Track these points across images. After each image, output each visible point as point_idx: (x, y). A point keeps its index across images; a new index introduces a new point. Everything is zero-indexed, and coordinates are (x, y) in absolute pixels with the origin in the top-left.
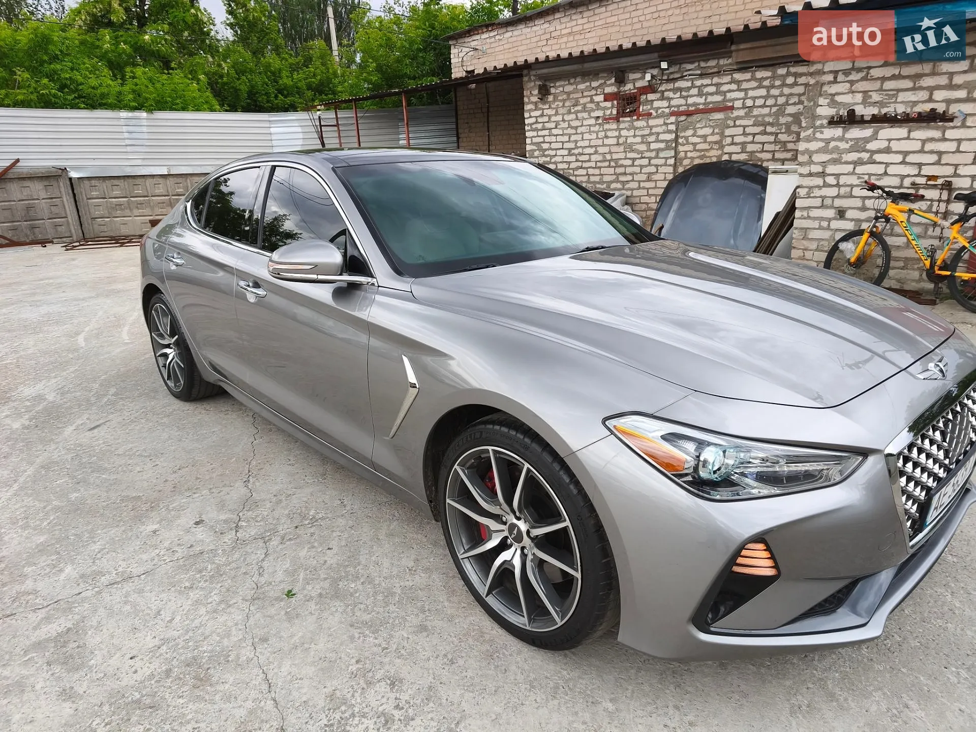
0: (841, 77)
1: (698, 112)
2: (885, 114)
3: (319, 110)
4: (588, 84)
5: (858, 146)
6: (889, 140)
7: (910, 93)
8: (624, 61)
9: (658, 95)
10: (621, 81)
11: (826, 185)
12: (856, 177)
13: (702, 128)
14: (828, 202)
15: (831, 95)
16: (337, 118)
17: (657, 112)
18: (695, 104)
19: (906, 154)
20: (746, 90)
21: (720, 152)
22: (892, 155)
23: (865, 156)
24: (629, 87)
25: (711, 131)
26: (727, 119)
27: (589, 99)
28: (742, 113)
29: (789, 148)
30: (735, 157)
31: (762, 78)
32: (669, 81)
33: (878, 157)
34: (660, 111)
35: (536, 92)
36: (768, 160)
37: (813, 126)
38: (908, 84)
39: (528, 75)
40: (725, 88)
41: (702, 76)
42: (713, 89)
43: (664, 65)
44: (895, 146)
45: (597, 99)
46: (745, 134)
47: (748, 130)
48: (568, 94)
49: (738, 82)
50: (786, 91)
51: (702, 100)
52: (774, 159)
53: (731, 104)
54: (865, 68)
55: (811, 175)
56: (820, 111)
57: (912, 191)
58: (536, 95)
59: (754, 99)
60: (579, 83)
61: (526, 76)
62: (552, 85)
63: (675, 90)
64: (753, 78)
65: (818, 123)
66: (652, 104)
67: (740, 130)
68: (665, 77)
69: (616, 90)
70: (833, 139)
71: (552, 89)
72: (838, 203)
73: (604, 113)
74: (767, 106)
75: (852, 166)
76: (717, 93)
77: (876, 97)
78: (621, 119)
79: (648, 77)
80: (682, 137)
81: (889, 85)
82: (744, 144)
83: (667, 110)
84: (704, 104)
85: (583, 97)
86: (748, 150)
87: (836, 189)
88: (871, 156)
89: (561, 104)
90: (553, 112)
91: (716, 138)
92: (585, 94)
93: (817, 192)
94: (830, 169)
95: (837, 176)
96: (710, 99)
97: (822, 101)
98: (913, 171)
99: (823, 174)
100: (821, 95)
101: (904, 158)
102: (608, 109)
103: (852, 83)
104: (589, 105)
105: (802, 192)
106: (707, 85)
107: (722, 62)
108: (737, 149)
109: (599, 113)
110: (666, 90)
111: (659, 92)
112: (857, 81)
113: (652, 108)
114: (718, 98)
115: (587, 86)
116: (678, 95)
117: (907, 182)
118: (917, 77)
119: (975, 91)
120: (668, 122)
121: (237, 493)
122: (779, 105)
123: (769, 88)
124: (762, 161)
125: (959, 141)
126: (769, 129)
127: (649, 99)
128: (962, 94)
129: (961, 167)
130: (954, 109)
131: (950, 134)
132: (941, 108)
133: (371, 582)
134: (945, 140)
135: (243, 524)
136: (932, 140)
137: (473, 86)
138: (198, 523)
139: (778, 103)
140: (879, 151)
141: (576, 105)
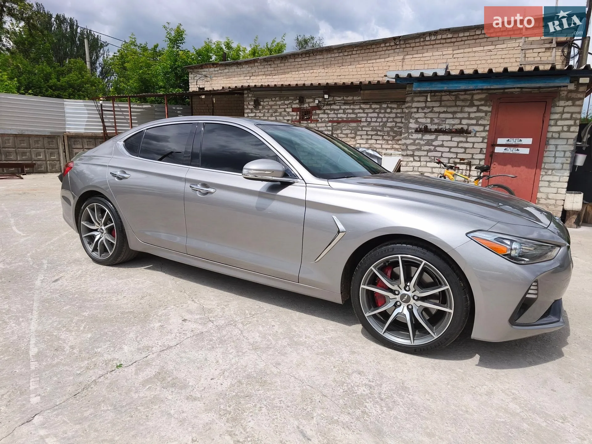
0: (420, 110)
1: (343, 121)
2: (441, 129)
3: (101, 100)
4: (283, 102)
5: (429, 142)
6: (443, 141)
7: (451, 120)
8: (304, 92)
10: (302, 102)
11: (414, 160)
12: (428, 157)
13: (345, 130)
14: (416, 169)
15: (416, 118)
16: (114, 107)
17: (321, 120)
18: (341, 118)
19: (450, 148)
20: (367, 113)
21: (355, 143)
22: (444, 148)
23: (432, 148)
24: (306, 106)
25: (350, 131)
26: (358, 126)
27: (283, 110)
28: (365, 124)
29: (389, 143)
30: (362, 146)
31: (375, 108)
32: (327, 105)
33: (438, 149)
34: (323, 120)
35: (253, 103)
36: (379, 148)
37: (408, 132)
38: (450, 116)
39: (248, 93)
40: (357, 111)
41: (345, 104)
42: (351, 111)
43: (326, 96)
44: (445, 144)
45: (288, 110)
46: (367, 135)
47: (369, 133)
48: (271, 106)
49: (363, 109)
50: (387, 115)
51: (345, 116)
52: (382, 148)
53: (360, 119)
54: (431, 107)
55: (407, 155)
56: (411, 125)
57: (453, 165)
58: (252, 105)
59: (371, 118)
60: (277, 101)
61: (246, 94)
62: (261, 100)
63: (331, 110)
64: (371, 108)
65: (410, 131)
66: (319, 116)
67: (365, 133)
68: (326, 103)
69: (299, 106)
70: (417, 139)
71: (261, 102)
72: (421, 169)
73: (292, 118)
74: (378, 122)
75: (426, 152)
76: (353, 113)
77: (436, 121)
78: (301, 122)
79: (317, 102)
80: (335, 134)
81: (442, 116)
82: (367, 139)
83: (327, 120)
84: (346, 118)
85: (280, 108)
86: (369, 143)
87: (419, 163)
88: (435, 148)
89: (267, 111)
90: (262, 115)
91: (353, 135)
92: (281, 107)
93: (410, 164)
95: (420, 156)
96: (349, 116)
97: (411, 121)
98: (454, 156)
100: (411, 118)
101: (450, 150)
102: (294, 116)
103: (425, 113)
104: (283, 113)
105: (403, 163)
106: (348, 109)
107: (355, 98)
108: (364, 142)
109: (290, 118)
110: (326, 109)
111: (322, 110)
112: (428, 113)
113: (319, 118)
114: (354, 116)
115: (282, 103)
116: (333, 112)
117: (451, 161)
118: (454, 113)
119: (480, 121)
120: (327, 125)
121: (193, 306)
122: (383, 122)
123: (378, 113)
124: (376, 148)
125: (474, 143)
126: (379, 133)
127: (317, 113)
128: (474, 122)
129: (474, 155)
130: (471, 128)
131: (469, 140)
132: (465, 127)
133: (309, 337)
134: (467, 142)
135: (212, 319)
136: (462, 142)
137: (203, 97)
138: (185, 320)
139: (383, 121)
140: (438, 146)
141: (276, 112)
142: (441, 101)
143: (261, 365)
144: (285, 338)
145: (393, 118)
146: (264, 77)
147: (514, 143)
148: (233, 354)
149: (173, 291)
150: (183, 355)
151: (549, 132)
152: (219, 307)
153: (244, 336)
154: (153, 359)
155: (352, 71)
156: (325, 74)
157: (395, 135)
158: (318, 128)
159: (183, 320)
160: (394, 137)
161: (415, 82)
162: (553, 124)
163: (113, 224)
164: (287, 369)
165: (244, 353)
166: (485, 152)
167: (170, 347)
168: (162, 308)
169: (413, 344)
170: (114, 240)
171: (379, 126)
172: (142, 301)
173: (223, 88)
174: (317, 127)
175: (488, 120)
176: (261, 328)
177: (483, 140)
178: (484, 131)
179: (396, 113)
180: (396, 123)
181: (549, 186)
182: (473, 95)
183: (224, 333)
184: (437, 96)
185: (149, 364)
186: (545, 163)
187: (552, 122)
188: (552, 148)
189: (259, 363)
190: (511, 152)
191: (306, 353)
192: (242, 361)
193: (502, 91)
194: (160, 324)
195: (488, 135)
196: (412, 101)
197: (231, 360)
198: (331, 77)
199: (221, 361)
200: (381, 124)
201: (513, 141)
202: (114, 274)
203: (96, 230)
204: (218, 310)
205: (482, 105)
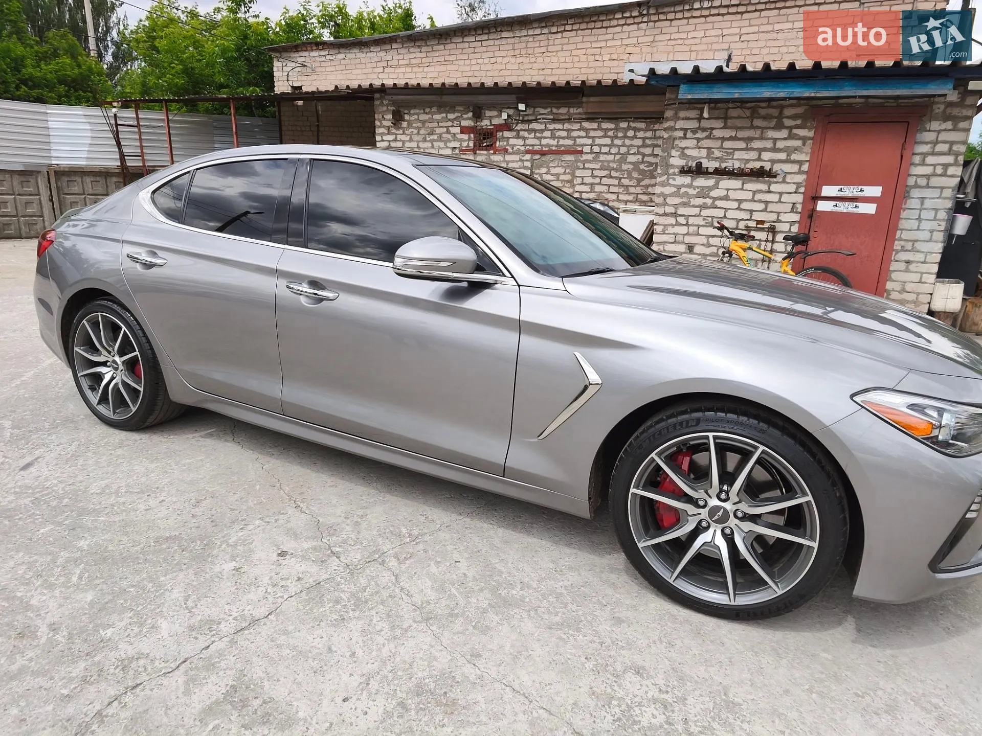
0: (689, 135)
1: (551, 152)
2: (725, 168)
3: (114, 107)
4: (444, 115)
5: (704, 193)
6: (728, 190)
7: (744, 152)
8: (482, 99)
9: (514, 134)
10: (478, 116)
11: (678, 224)
12: (702, 218)
13: (555, 167)
14: (680, 238)
15: (681, 148)
16: (138, 119)
17: (513, 149)
18: (548, 145)
19: (740, 201)
20: (593, 138)
21: (573, 190)
22: (729, 202)
23: (709, 201)
24: (485, 123)
25: (563, 170)
26: (577, 161)
27: (445, 129)
28: (590, 157)
29: (631, 191)
30: (584, 196)
31: (607, 129)
32: (523, 121)
33: (719, 203)
34: (515, 148)
35: (390, 116)
36: (613, 201)
37: (667, 174)
38: (742, 145)
39: (382, 98)
40: (575, 134)
41: (554, 120)
42: (564, 134)
43: (522, 107)
44: (732, 195)
45: (453, 130)
46: (593, 176)
47: (596, 173)
48: (424, 122)
49: (587, 130)
50: (628, 142)
51: (554, 142)
52: (618, 200)
53: (581, 149)
54: (709, 129)
55: (665, 214)
56: (673, 161)
57: (744, 232)
58: (389, 120)
59: (600, 146)
60: (435, 113)
61: (378, 99)
62: (406, 112)
63: (530, 131)
64: (599, 128)
65: (671, 171)
66: (508, 141)
67: (589, 173)
68: (521, 118)
69: (473, 124)
70: (683, 186)
71: (406, 116)
72: (688, 239)
73: (461, 144)
74: (612, 154)
75: (698, 209)
76: (568, 137)
77: (717, 153)
78: (478, 152)
79: (504, 116)
80: (537, 174)
81: (727, 144)
82: (592, 184)
83: (522, 148)
84: (556, 146)
85: (439, 127)
86: (596, 190)
87: (686, 228)
88: (713, 202)
89: (415, 131)
90: (408, 138)
91: (568, 177)
92: (441, 124)
93: (671, 230)
94: (681, 211)
95: (687, 217)
96: (562, 142)
97: (674, 153)
98: (746, 216)
99: (675, 215)
100: (673, 148)
101: (739, 206)
102: (465, 141)
103: (698, 140)
104: (444, 135)
105: (658, 229)
106: (559, 130)
107: (572, 110)
108: (587, 188)
109: (457, 144)
110: (522, 130)
111: (515, 131)
112: (703, 139)
113: (508, 145)
114: (569, 142)
115: (443, 117)
116: (532, 135)
117: (742, 225)
118: (749, 140)
119: (793, 155)
120: (523, 158)
121: (299, 520)
122: (622, 154)
123: (613, 138)
124: (609, 201)
125: (781, 193)
126: (614, 174)
127: (505, 136)
128: (783, 156)
129: (782, 214)
130: (777, 168)
131: (774, 187)
132: (767, 166)
133: (529, 587)
134: (770, 192)
135: (338, 549)
136: (760, 191)
137: (300, 103)
138: (282, 554)
139: (621, 152)
140: (720, 198)
141: (432, 134)
142: (726, 118)
143: (443, 660)
144: (481, 590)
145: (639, 147)
146: (409, 70)
147: (850, 195)
148: (383, 633)
149: (258, 487)
150: (282, 640)
151: (911, 175)
152: (349, 522)
153: (402, 589)
154: (221, 654)
155: (565, 62)
156: (516, 66)
157: (641, 177)
158: (508, 162)
159: (279, 555)
160: (639, 181)
161: (684, 84)
162: (917, 162)
163: (137, 353)
164: (495, 668)
165: (406, 631)
166: (799, 210)
167: (255, 622)
168: (237, 527)
169: (732, 603)
170: (139, 383)
171: (614, 161)
172: (197, 511)
173: (336, 87)
174: (504, 161)
175: (807, 154)
176: (434, 569)
177: (797, 188)
178: (800, 172)
179: (644, 139)
180: (644, 155)
181: (907, 270)
182: (782, 108)
183: (363, 581)
184: (718, 109)
185: (213, 665)
186: (902, 230)
187: (917, 159)
188: (913, 203)
189: (437, 654)
190: (845, 211)
191: (528, 626)
192: (402, 650)
193: (833, 101)
194: (234, 564)
195: (807, 180)
196: (676, 118)
197: (379, 650)
198: (528, 72)
199: (359, 653)
200: (618, 157)
201: (849, 191)
202: (142, 450)
203: (104, 364)
204: (348, 528)
205: (797, 127)
